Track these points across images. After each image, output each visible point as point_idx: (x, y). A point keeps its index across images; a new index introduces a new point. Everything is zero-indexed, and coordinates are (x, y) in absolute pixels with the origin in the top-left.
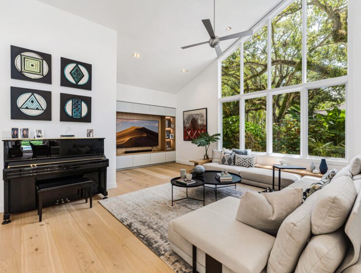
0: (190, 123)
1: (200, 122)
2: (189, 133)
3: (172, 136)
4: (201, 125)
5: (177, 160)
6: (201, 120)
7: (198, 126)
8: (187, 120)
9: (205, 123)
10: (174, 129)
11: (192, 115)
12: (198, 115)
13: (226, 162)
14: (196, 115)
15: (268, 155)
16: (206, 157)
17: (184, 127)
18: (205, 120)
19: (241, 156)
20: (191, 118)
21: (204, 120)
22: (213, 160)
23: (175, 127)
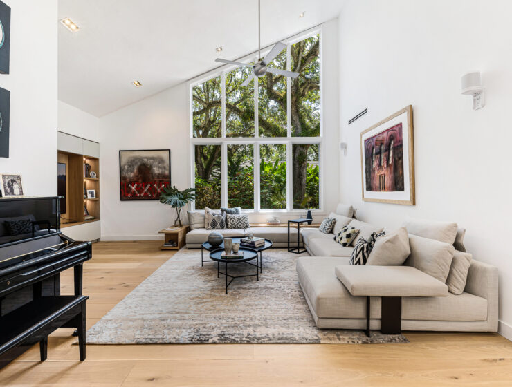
0: (135, 171)
1: (156, 170)
2: (133, 188)
3: (92, 193)
4: (158, 176)
5: (102, 236)
6: (159, 167)
7: (153, 178)
8: (129, 166)
9: (167, 172)
10: (96, 181)
11: (141, 159)
12: (153, 158)
13: (218, 226)
14: (149, 158)
15: (257, 213)
16: (178, 223)
17: (122, 178)
18: (168, 168)
19: (234, 215)
20: (139, 164)
21: (165, 168)
22: (193, 226)
23: (98, 176)
